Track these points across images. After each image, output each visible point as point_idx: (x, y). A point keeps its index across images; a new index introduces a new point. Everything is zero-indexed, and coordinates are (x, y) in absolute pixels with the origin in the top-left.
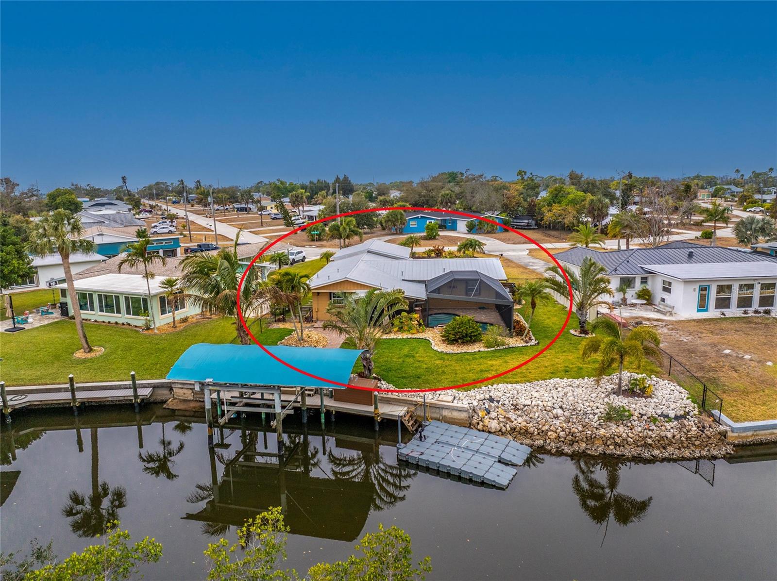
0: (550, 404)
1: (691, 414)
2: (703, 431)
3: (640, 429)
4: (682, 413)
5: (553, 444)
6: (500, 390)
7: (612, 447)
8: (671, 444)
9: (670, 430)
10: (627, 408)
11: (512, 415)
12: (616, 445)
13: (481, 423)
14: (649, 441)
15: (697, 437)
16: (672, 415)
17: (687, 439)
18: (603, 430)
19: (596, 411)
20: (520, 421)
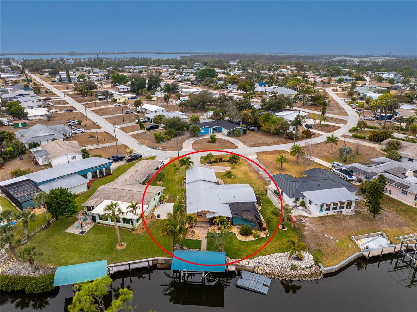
0: (276, 264)
1: (313, 266)
2: (316, 271)
3: (300, 272)
4: (311, 266)
5: (277, 277)
6: (261, 259)
7: (292, 278)
8: (307, 276)
9: (307, 272)
10: (296, 265)
11: (265, 268)
12: (293, 277)
13: (257, 271)
14: (302, 276)
15: (314, 273)
16: (308, 267)
17: (312, 274)
18: (290, 273)
19: (288, 266)
20: (268, 270)
